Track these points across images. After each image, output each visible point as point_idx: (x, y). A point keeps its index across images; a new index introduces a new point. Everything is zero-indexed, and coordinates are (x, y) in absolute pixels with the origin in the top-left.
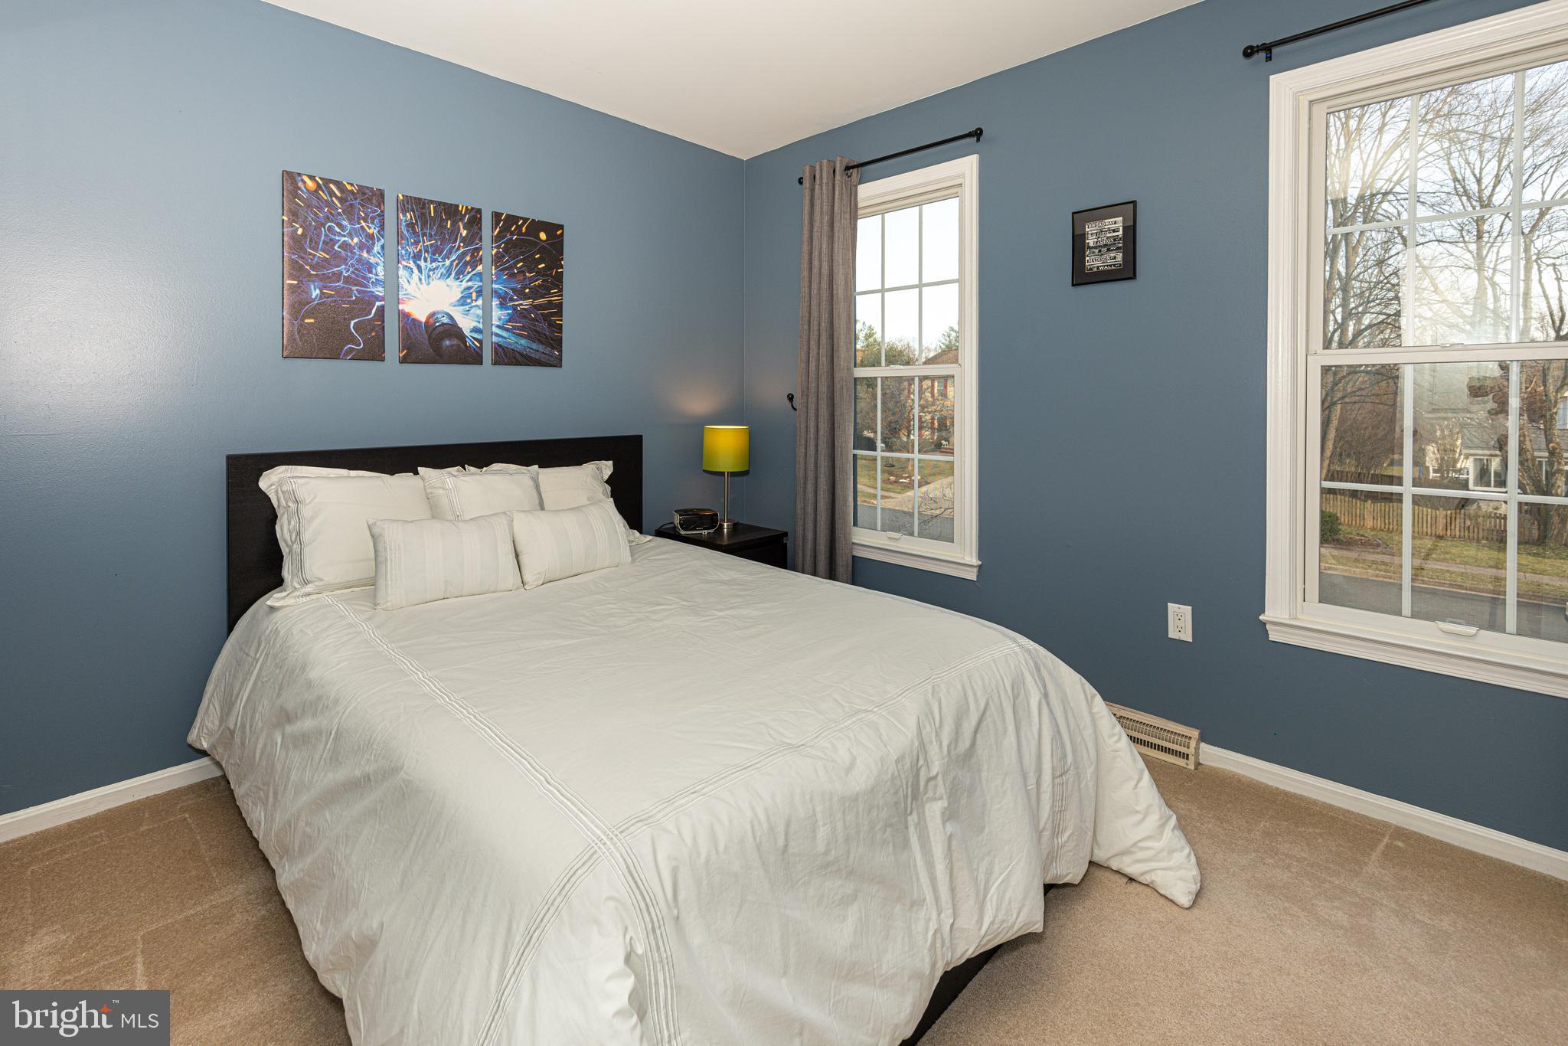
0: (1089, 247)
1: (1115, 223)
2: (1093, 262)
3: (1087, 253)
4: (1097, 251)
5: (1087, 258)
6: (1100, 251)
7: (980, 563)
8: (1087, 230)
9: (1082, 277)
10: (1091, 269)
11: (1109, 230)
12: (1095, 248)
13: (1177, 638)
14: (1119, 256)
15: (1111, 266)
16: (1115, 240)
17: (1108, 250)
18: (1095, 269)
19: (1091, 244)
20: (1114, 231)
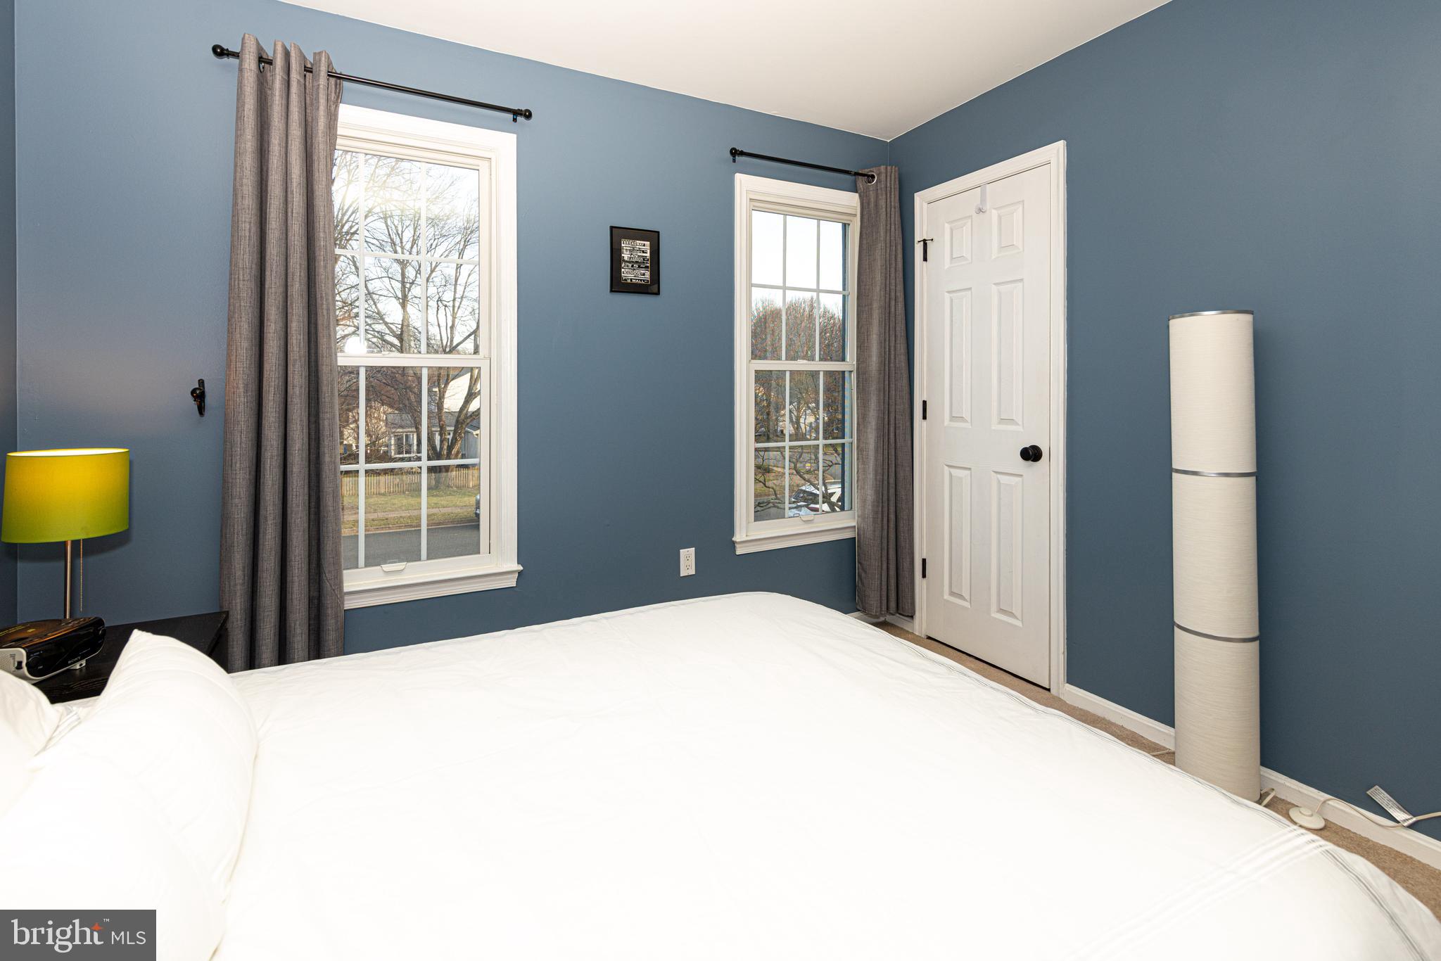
0: (624, 261)
1: (644, 245)
2: (627, 274)
3: (623, 266)
4: (630, 265)
5: (623, 270)
6: (632, 266)
7: (521, 568)
8: (623, 245)
9: (618, 285)
10: (626, 280)
11: (640, 250)
12: (629, 262)
13: (687, 574)
14: (648, 274)
15: (641, 280)
16: (644, 259)
17: (639, 267)
18: (629, 281)
19: (626, 258)
20: (643, 252)
